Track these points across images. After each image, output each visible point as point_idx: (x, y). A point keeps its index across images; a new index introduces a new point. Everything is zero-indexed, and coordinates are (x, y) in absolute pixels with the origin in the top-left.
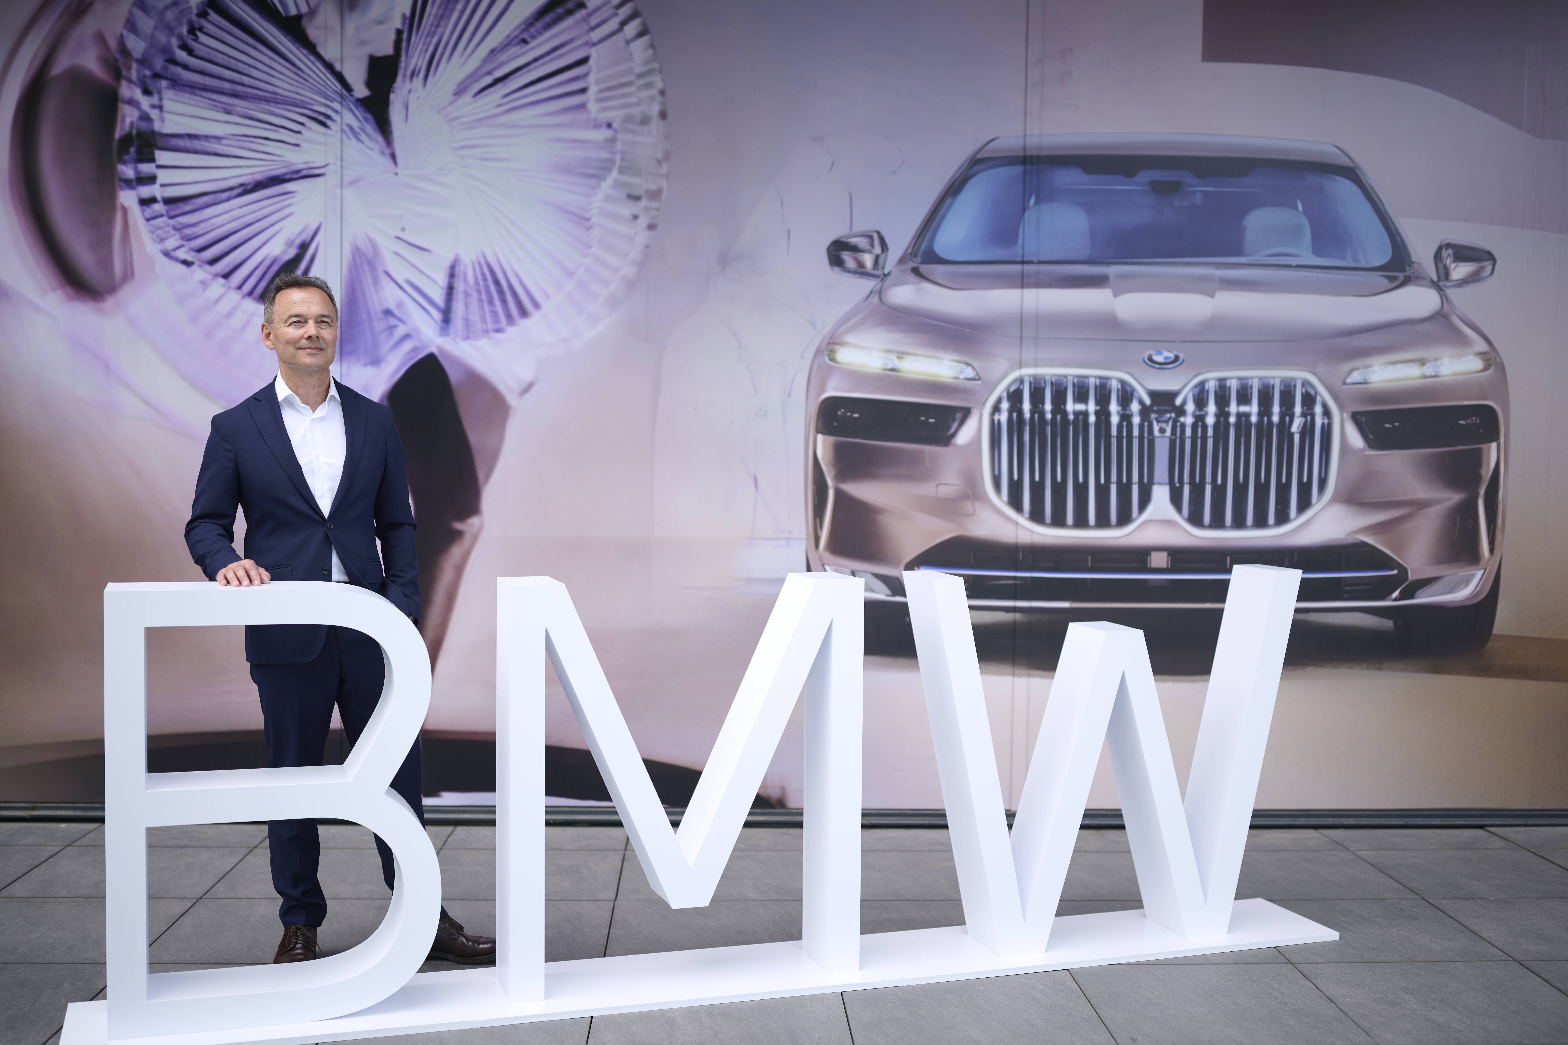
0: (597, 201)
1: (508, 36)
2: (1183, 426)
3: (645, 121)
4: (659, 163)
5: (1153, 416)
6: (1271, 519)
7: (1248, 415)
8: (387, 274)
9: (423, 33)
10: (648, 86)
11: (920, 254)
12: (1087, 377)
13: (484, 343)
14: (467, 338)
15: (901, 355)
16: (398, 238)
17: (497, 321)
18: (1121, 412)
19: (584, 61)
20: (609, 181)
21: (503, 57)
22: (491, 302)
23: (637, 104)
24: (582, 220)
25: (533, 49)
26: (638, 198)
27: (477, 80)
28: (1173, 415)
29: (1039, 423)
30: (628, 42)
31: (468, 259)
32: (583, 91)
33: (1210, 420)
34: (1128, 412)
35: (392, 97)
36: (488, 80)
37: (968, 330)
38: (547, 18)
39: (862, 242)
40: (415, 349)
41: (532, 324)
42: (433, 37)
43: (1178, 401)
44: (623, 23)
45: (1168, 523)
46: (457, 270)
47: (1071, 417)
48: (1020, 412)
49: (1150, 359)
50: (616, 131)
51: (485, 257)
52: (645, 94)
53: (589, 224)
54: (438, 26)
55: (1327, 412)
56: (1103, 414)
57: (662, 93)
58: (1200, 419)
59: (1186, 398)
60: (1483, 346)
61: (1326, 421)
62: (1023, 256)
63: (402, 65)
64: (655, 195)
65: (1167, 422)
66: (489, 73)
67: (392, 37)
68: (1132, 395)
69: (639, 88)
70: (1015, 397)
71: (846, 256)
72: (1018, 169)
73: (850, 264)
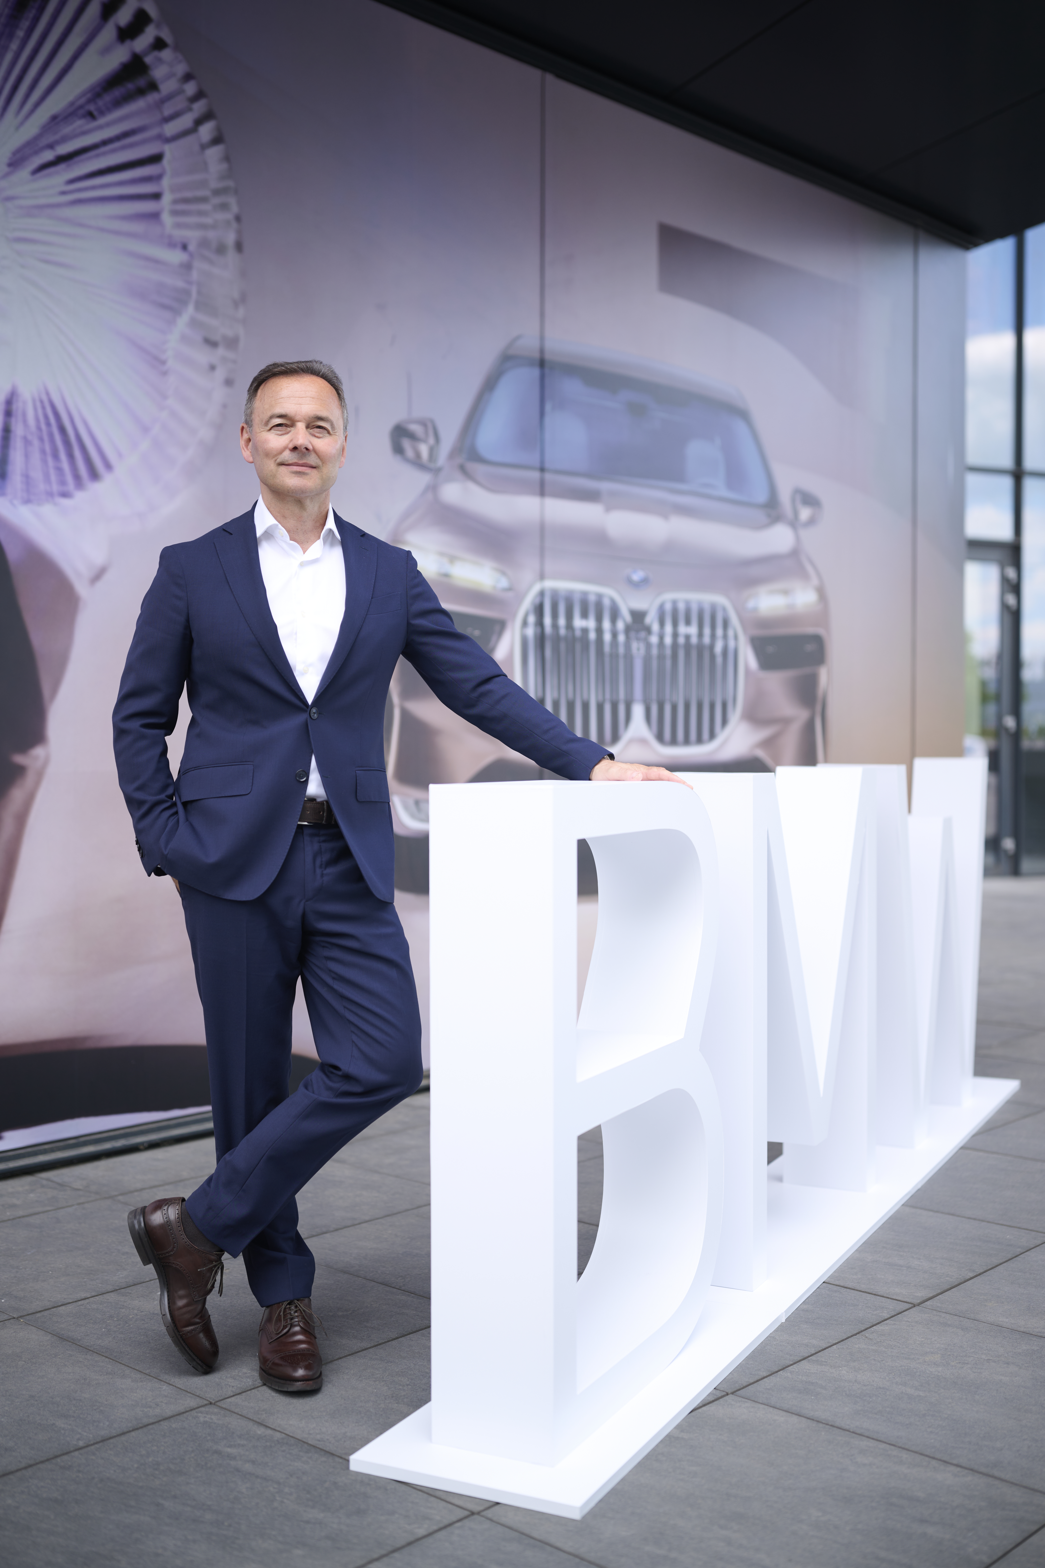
0: (173, 340)
1: (72, 104)
2: (651, 645)
3: (221, 250)
4: (236, 305)
5: (632, 634)
6: (706, 736)
7: (690, 636)
10: (224, 207)
11: (465, 450)
12: (589, 593)
13: (47, 510)
14: (27, 501)
15: (452, 559)
17: (63, 482)
18: (612, 630)
19: (156, 159)
20: (185, 317)
21: (67, 130)
22: (56, 456)
23: (214, 227)
24: (157, 361)
25: (100, 127)
26: (215, 344)
27: (36, 153)
28: (645, 634)
29: (557, 638)
30: (204, 147)
31: (27, 393)
32: (157, 196)
33: (668, 640)
34: (616, 630)
36: (48, 156)
37: (504, 537)
38: (117, 92)
39: (419, 430)
41: (105, 490)
43: (648, 621)
44: (199, 122)
46: (14, 407)
47: (578, 633)
48: (543, 627)
49: (630, 578)
50: (191, 255)
51: (48, 394)
52: (221, 216)
53: (165, 368)
57: (238, 219)
58: (662, 639)
59: (652, 618)
60: (817, 582)
61: (736, 645)
64: (232, 343)
65: (641, 640)
66: (51, 146)
68: (619, 613)
69: (215, 208)
70: (539, 610)
71: (406, 444)
72: (536, 372)
73: (410, 453)
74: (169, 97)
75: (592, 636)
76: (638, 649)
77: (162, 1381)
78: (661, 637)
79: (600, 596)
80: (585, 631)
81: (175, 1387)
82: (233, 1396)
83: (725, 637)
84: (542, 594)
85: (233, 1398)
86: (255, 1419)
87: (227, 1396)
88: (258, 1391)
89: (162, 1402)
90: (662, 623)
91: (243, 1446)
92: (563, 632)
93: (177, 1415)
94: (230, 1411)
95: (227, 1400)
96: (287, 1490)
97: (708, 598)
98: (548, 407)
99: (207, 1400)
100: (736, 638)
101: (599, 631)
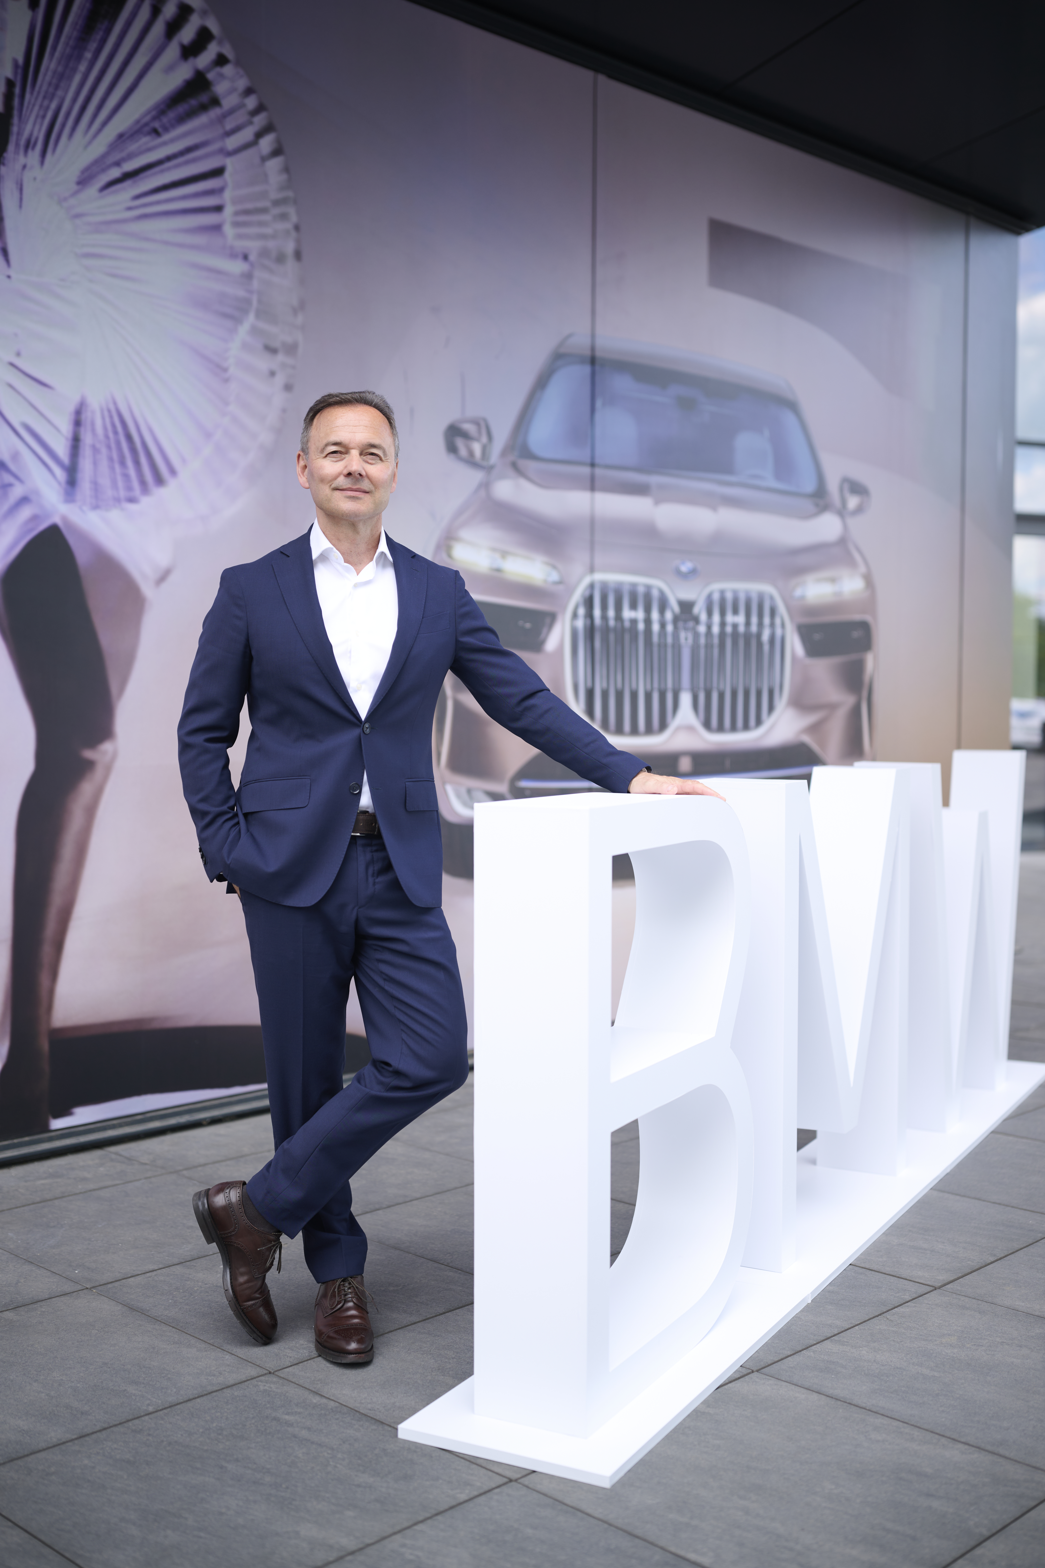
1: (138, 122)
2: (699, 635)
3: (280, 259)
4: (295, 311)
5: (680, 624)
6: (753, 722)
7: (738, 625)
9: (39, 93)
10: (284, 217)
11: (518, 448)
12: (638, 585)
13: (115, 515)
14: (96, 507)
15: (504, 554)
17: (129, 488)
18: (660, 620)
19: (218, 172)
21: (133, 147)
22: (123, 463)
23: (274, 236)
25: (165, 144)
27: (104, 170)
28: (693, 624)
29: (606, 629)
31: (96, 403)
33: (716, 629)
34: (665, 620)
36: (115, 173)
37: (555, 532)
38: (181, 109)
39: (472, 429)
41: (168, 494)
42: (51, 100)
43: (696, 611)
44: (259, 135)
45: (690, 728)
46: (83, 417)
47: (627, 624)
48: (593, 619)
49: (678, 569)
50: (252, 265)
51: (115, 403)
54: (57, 87)
55: (783, 624)
57: (297, 228)
59: (700, 608)
60: (865, 569)
61: (783, 633)
62: (592, 458)
65: (689, 630)
66: (118, 164)
68: (667, 603)
70: (589, 602)
71: (460, 443)
72: (587, 369)
73: (463, 452)
74: (231, 112)
75: (641, 626)
76: (686, 639)
77: (225, 1351)
78: (709, 627)
79: (649, 588)
80: (634, 622)
81: (237, 1356)
82: (291, 1366)
83: (772, 625)
84: (592, 586)
85: (291, 1368)
86: (310, 1388)
87: (285, 1367)
88: (314, 1361)
89: (225, 1371)
90: (710, 613)
91: (300, 1413)
92: (612, 623)
93: (239, 1383)
94: (287, 1380)
95: (285, 1370)
96: (340, 1456)
97: (755, 587)
98: (599, 403)
99: (267, 1370)
100: (783, 626)
101: (648, 621)
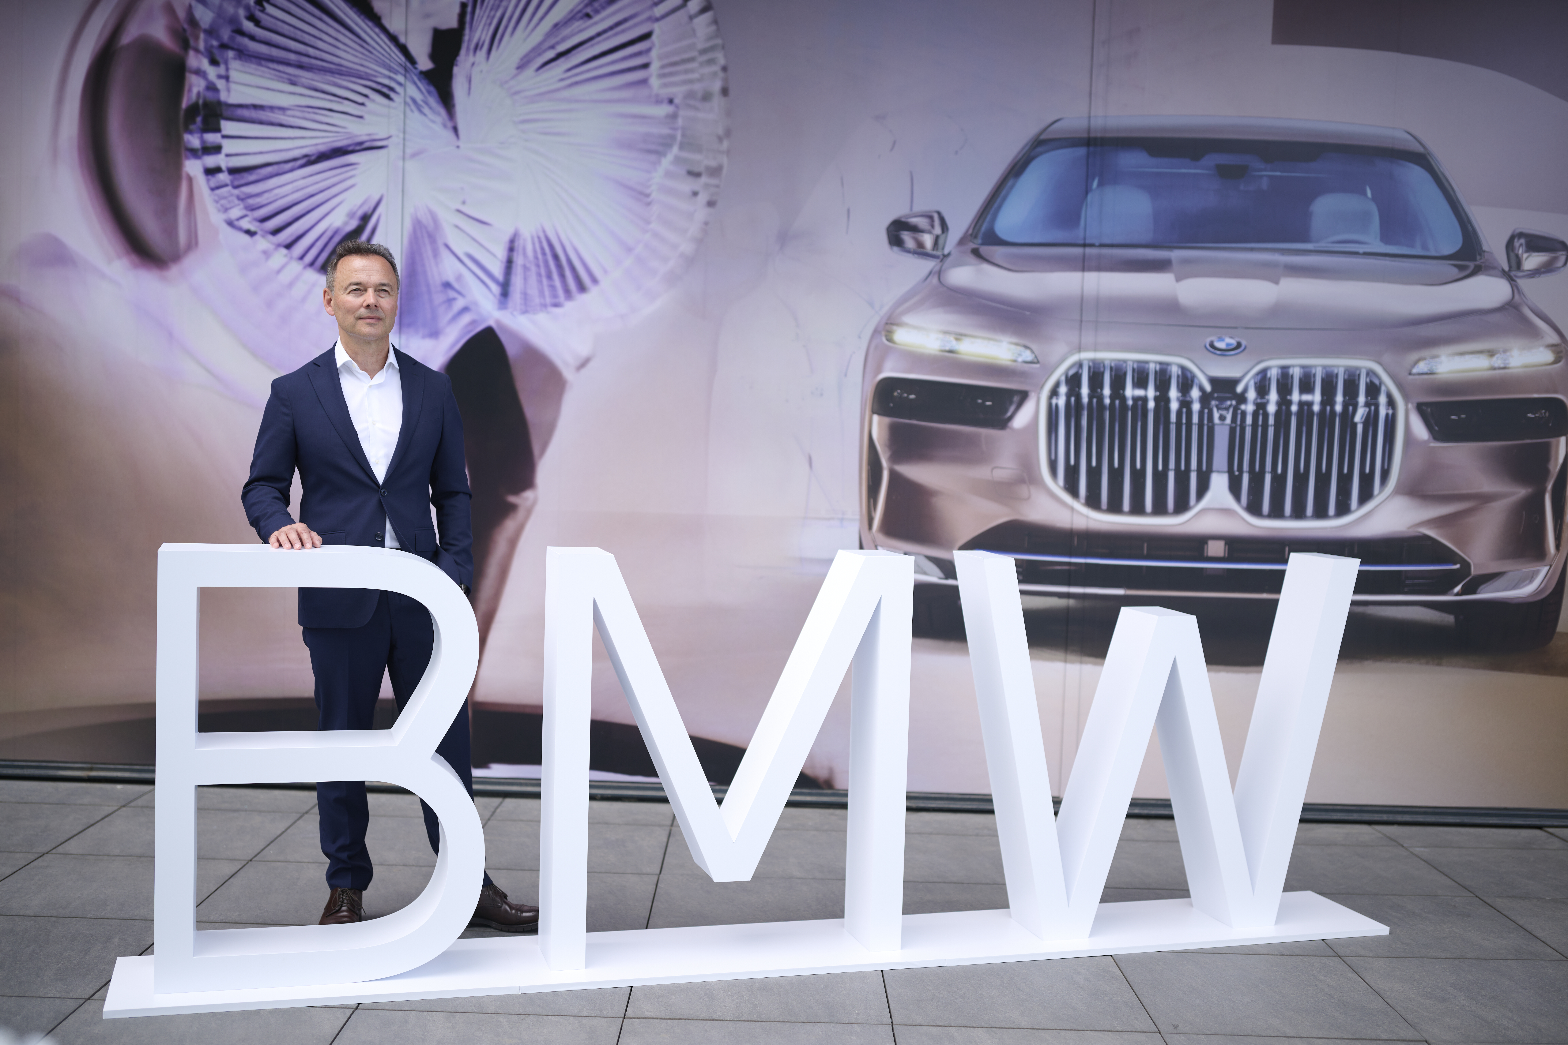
0: (658, 177)
1: (572, 11)
2: (1244, 414)
3: (707, 97)
4: (720, 139)
5: (1213, 403)
6: (1332, 510)
7: (1310, 404)
8: (447, 246)
9: (487, 7)
10: (711, 62)
11: (980, 235)
12: (1147, 362)
13: (542, 318)
14: (525, 312)
15: (959, 337)
16: (459, 211)
17: (555, 296)
18: (1181, 398)
19: (647, 36)
20: (670, 157)
21: (566, 31)
22: (549, 277)
23: (699, 80)
24: (642, 196)
25: (596, 23)
26: (697, 175)
27: (540, 55)
28: (1234, 402)
29: (1097, 408)
30: (691, 18)
31: (528, 232)
32: (646, 66)
33: (1272, 408)
34: (1188, 399)
35: (456, 70)
36: (551, 54)
37: (1027, 313)
39: (922, 222)
40: (473, 322)
41: (590, 300)
42: (497, 10)
43: (1239, 389)
45: (1226, 511)
46: (516, 244)
47: (1130, 402)
48: (1078, 397)
49: (1212, 345)
50: (677, 107)
51: (544, 231)
52: (707, 70)
53: (649, 200)
55: (1391, 403)
56: (1162, 400)
57: (724, 69)
58: (1261, 407)
59: (1247, 386)
60: (1554, 338)
61: (1390, 412)
62: (1085, 239)
63: (466, 38)
64: (715, 172)
65: (1227, 409)
66: (552, 47)
67: (457, 10)
68: (1192, 381)
69: (702, 64)
70: (1073, 381)
71: (906, 236)
72: (1081, 151)
73: (910, 243)
75: (1151, 405)
76: (1222, 418)
79: (1165, 366)
80: (1140, 400)
83: (1371, 404)
84: (1078, 365)
90: (1262, 391)
92: (1107, 401)
97: (1341, 363)
100: (1391, 405)
